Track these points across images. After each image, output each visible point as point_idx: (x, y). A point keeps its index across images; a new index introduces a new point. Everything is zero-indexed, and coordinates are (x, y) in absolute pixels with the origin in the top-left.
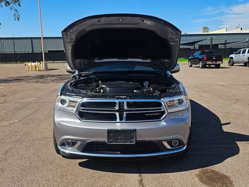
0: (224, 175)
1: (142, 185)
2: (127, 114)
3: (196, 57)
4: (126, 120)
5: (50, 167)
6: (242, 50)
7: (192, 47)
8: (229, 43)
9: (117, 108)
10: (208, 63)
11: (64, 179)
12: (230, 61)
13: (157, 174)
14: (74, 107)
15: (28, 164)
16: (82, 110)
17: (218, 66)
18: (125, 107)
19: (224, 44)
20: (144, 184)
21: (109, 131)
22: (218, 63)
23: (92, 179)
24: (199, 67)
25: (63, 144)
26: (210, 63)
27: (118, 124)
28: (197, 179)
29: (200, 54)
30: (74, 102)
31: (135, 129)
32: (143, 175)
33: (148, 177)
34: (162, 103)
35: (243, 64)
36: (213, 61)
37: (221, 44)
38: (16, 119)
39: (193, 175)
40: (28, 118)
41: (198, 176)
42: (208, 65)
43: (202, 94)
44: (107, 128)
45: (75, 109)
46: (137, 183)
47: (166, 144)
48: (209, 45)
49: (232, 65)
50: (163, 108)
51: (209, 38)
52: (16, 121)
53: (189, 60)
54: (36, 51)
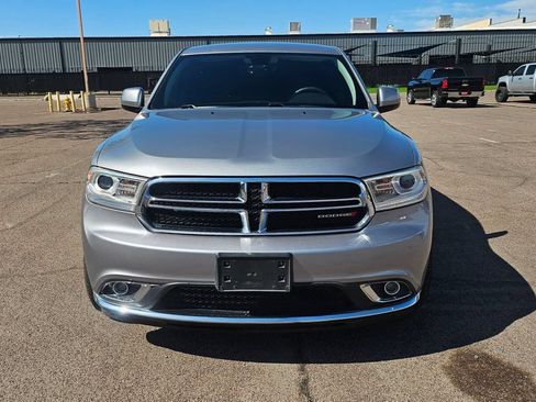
0: (515, 369)
1: (308, 395)
2: (270, 215)
3: (424, 82)
4: (267, 231)
5: (77, 344)
6: (528, 65)
7: (413, 61)
8: (497, 52)
9: (242, 200)
10: (451, 94)
11: (109, 379)
12: (498, 92)
13: (345, 365)
14: (133, 195)
15: (22, 336)
16: (152, 203)
17: (472, 103)
18: (265, 198)
19: (486, 54)
20: (313, 393)
21: (223, 260)
22: (474, 94)
23: (180, 378)
24: (430, 105)
25: (106, 291)
26: (456, 94)
27: (246, 239)
28: (446, 380)
29: (434, 76)
30: (132, 182)
31: (291, 255)
32: (310, 367)
33: (323, 374)
34: (361, 185)
35: (528, 98)
36: (461, 90)
37: (480, 54)
38: (10, 221)
39: (437, 369)
40: (39, 218)
41: (449, 370)
42: (451, 99)
43: (443, 164)
44: (217, 252)
45: (134, 201)
46: (295, 390)
47: (368, 291)
48: (453, 57)
49: (504, 100)
50: (364, 199)
51: (453, 40)
52: (10, 226)
53: (408, 89)
54: (71, 67)
